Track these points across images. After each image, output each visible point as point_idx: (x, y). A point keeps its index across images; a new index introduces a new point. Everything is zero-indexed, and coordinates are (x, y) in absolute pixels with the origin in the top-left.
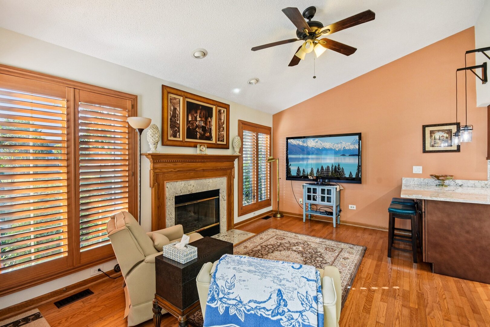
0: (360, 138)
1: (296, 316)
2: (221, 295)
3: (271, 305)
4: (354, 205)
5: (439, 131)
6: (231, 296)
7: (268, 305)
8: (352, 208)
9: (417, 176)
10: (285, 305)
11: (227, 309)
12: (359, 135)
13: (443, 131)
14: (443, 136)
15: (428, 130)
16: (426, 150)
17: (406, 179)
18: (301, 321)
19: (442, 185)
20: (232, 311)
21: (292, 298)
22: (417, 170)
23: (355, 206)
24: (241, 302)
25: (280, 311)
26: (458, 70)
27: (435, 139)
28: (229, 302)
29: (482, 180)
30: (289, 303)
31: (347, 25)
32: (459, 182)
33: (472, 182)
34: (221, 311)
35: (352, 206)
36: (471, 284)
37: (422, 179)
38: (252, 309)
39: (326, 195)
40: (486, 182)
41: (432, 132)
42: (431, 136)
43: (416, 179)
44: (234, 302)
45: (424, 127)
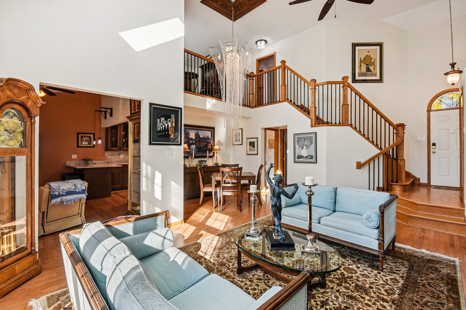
1: (80, 188)
2: (56, 190)
3: (73, 187)
5: (85, 136)
6: (60, 189)
7: (72, 188)
9: (74, 160)
10: (77, 187)
11: (59, 193)
13: (87, 137)
14: (87, 139)
15: (80, 135)
16: (79, 146)
17: (68, 162)
18: (81, 189)
19: (88, 164)
20: (61, 193)
21: (78, 185)
22: (74, 156)
24: (64, 190)
25: (76, 188)
26: (96, 111)
27: (83, 140)
28: (60, 191)
29: (103, 160)
30: (78, 186)
32: (94, 162)
33: (99, 161)
34: (57, 194)
36: (103, 199)
37: (77, 161)
38: (68, 190)
40: (105, 161)
41: (82, 137)
42: (81, 139)
43: (73, 162)
44: (62, 190)
45: (78, 134)
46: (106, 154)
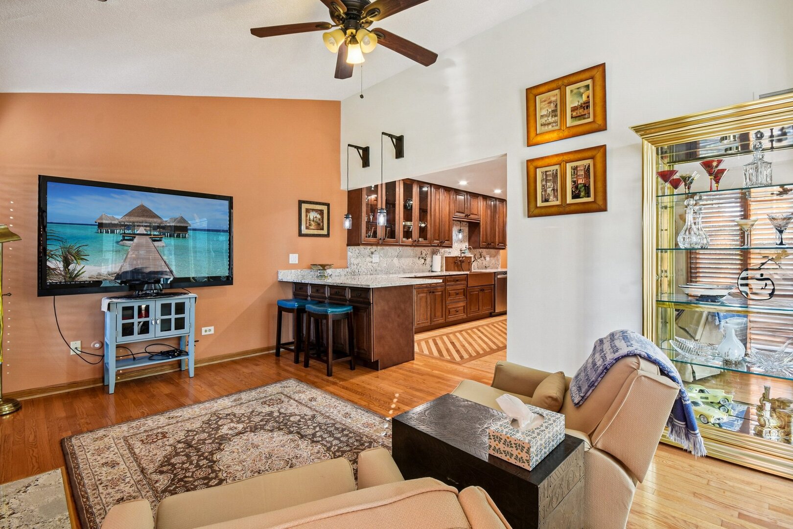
0: (231, 207)
4: (211, 326)
5: (313, 210)
8: (208, 333)
12: (230, 199)
14: (316, 217)
22: (294, 259)
23: (212, 328)
27: (310, 220)
29: (344, 268)
31: (404, 50)
33: (338, 270)
35: (207, 328)
37: (299, 270)
39: (173, 316)
40: (347, 270)
41: (308, 211)
42: (306, 215)
43: (293, 271)
45: (301, 202)
46: (349, 254)
